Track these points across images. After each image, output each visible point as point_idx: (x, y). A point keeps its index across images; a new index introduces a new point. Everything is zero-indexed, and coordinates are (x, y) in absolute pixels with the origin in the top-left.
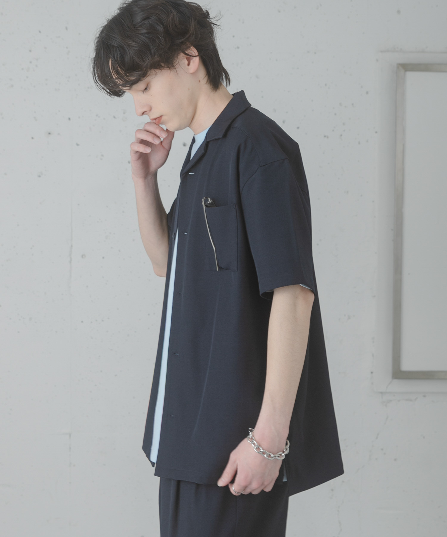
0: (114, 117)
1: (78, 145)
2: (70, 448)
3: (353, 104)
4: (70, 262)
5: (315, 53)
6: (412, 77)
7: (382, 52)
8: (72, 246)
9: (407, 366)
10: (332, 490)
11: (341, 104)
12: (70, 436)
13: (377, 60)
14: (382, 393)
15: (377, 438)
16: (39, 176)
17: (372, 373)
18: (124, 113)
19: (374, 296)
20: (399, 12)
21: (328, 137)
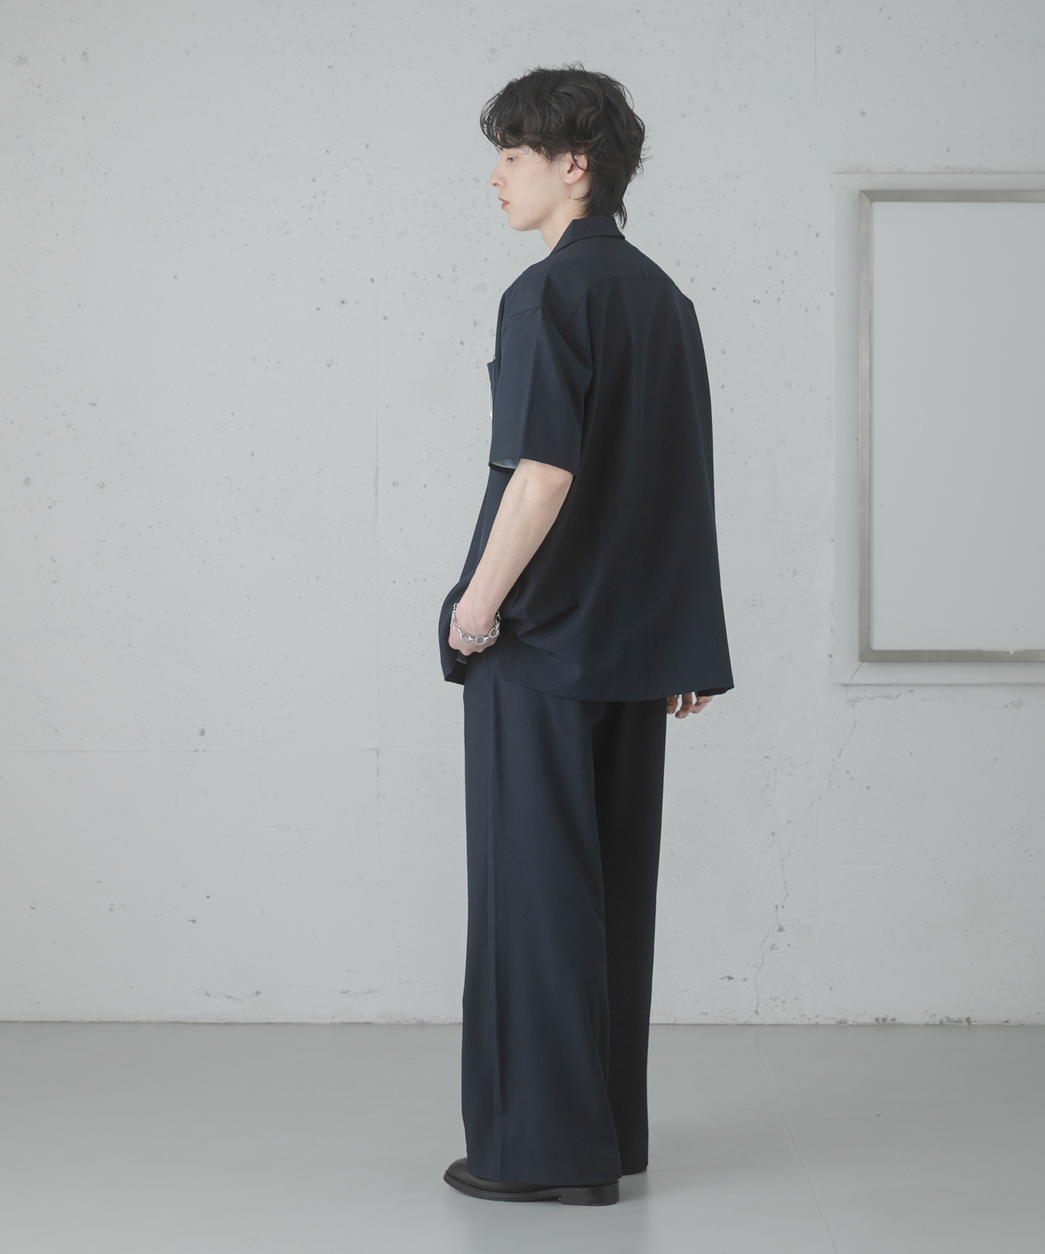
0: (439, 277)
1: (385, 318)
2: (378, 772)
3: (796, 253)
4: (376, 493)
5: (738, 177)
6: (881, 210)
7: (837, 173)
8: (378, 469)
9: (879, 643)
10: (773, 834)
11: (777, 253)
12: (378, 753)
13: (832, 187)
14: (846, 685)
15: (840, 755)
16: (329, 366)
17: (831, 656)
18: (454, 270)
19: (833, 540)
20: (863, 113)
21: (759, 303)
